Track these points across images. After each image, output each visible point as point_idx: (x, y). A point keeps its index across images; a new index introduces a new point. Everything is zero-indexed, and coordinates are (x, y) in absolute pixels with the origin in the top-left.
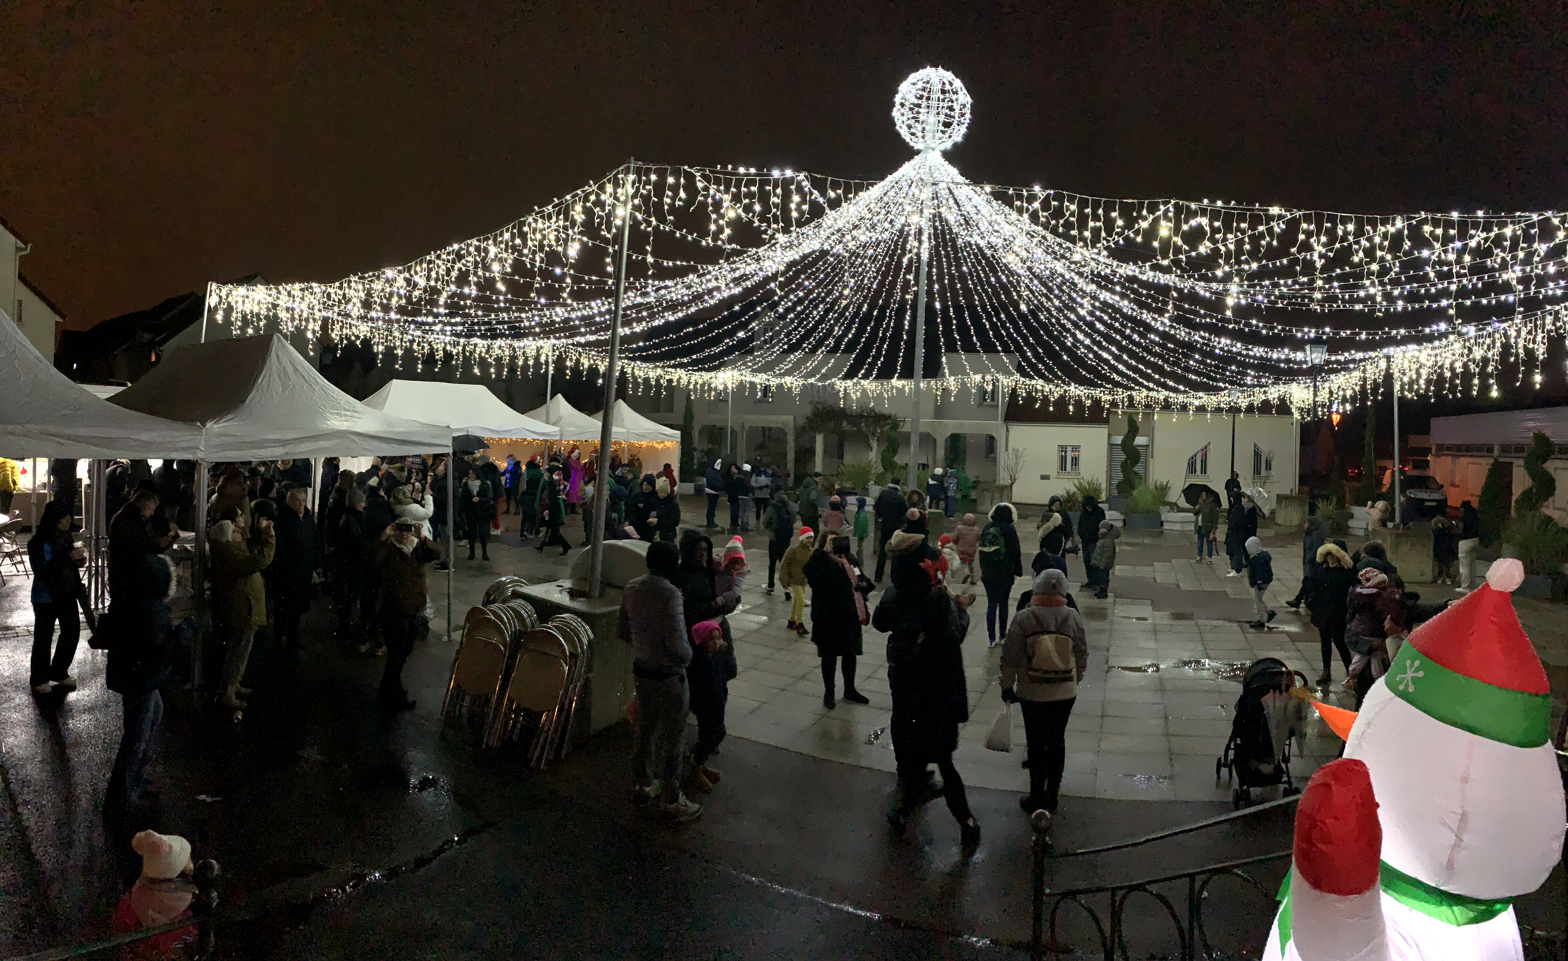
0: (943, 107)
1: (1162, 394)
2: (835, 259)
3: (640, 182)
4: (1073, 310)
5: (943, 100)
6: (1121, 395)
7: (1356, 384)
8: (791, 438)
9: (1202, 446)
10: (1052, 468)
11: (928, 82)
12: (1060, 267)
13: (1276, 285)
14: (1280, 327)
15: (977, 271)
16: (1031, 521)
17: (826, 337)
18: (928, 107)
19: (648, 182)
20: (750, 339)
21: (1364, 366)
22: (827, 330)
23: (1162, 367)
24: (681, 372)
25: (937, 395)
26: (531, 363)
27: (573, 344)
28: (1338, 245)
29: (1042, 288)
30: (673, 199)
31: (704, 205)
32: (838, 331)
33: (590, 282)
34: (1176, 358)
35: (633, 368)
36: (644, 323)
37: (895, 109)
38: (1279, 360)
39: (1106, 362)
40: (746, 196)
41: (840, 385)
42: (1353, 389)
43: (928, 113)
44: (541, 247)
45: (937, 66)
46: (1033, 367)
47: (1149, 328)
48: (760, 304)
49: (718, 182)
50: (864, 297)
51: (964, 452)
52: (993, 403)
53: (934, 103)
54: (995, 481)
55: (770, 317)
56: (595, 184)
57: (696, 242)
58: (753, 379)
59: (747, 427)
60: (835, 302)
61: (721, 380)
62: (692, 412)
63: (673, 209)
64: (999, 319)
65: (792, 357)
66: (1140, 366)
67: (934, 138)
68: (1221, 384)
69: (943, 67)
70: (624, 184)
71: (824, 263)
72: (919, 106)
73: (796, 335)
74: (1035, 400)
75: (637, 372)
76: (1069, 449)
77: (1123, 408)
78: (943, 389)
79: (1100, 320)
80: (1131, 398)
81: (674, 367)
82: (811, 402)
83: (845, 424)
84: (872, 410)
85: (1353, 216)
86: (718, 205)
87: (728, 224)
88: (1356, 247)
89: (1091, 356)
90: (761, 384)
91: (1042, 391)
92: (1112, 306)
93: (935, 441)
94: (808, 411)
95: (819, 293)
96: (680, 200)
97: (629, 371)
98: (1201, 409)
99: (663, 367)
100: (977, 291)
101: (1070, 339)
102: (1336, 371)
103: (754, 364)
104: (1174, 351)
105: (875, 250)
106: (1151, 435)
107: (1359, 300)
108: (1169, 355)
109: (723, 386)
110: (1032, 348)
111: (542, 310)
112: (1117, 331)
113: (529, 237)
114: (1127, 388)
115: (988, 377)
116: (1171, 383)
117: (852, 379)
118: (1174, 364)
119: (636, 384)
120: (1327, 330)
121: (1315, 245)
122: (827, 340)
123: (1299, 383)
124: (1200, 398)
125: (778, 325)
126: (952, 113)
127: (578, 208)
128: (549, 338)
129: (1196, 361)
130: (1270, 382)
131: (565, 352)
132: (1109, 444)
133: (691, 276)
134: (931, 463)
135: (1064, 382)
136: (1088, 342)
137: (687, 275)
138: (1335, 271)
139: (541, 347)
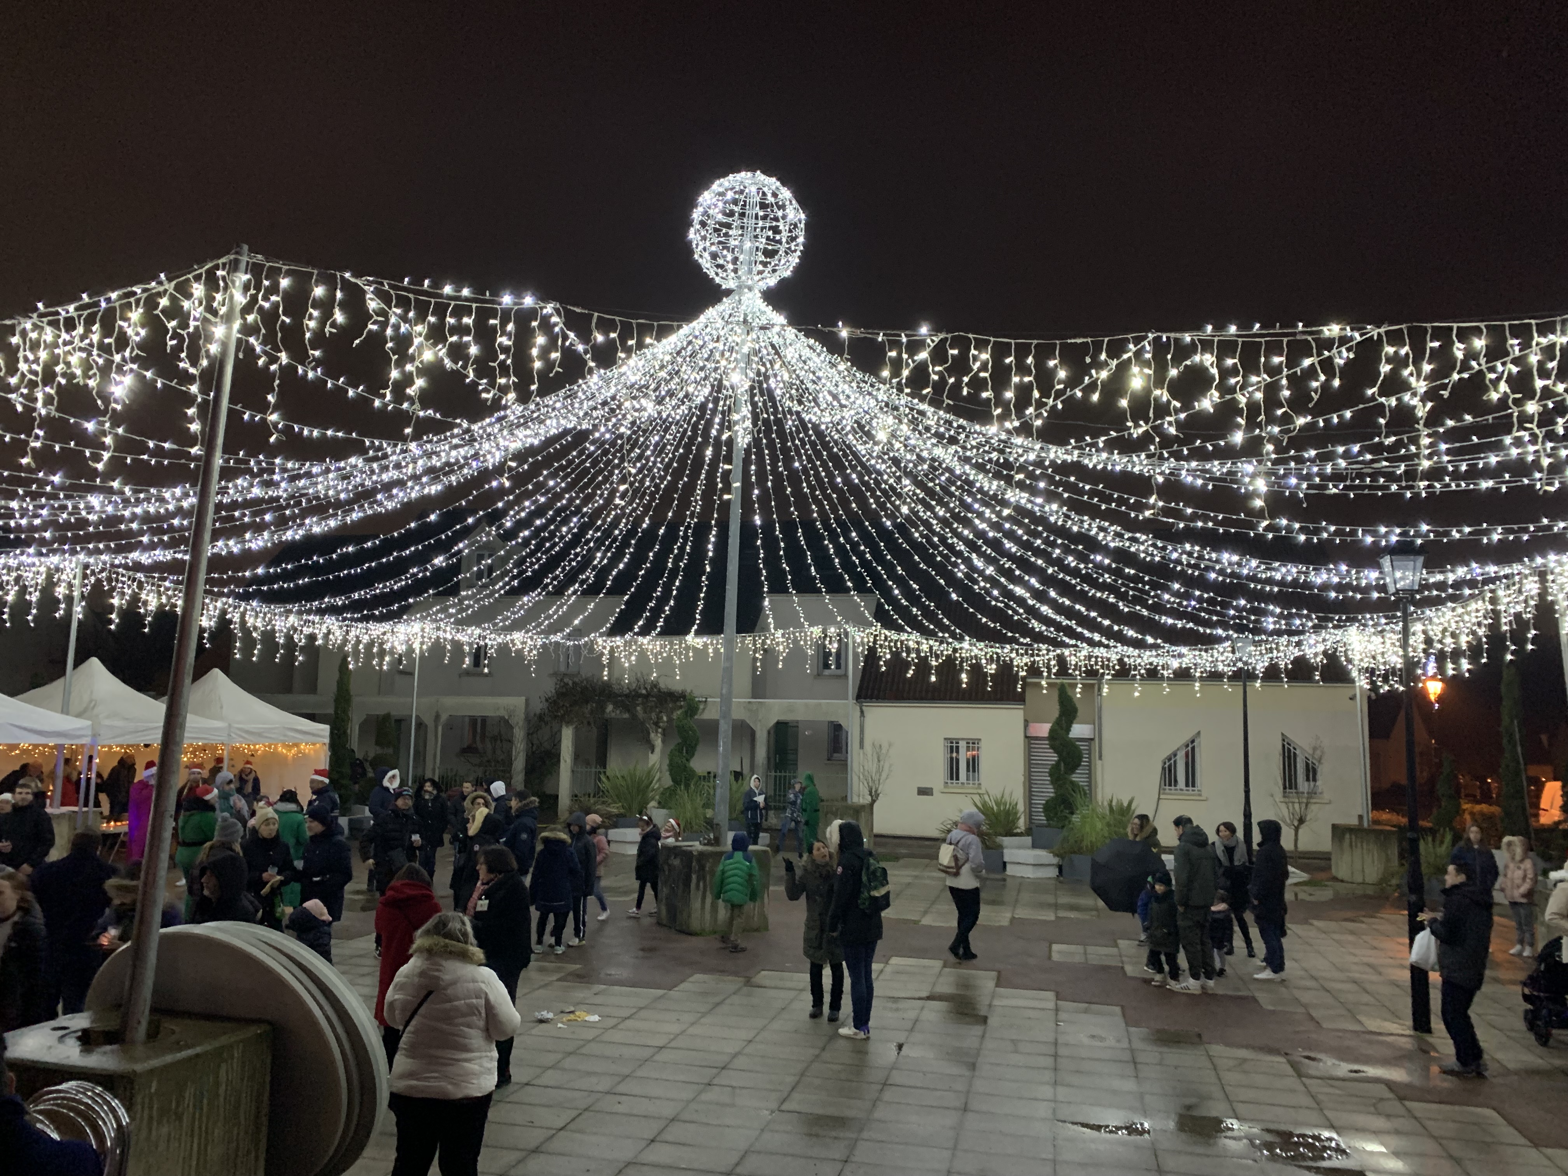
0: (762, 229)
1: (1114, 653)
2: (598, 448)
3: (258, 288)
4: (967, 523)
5: (764, 218)
6: (1046, 655)
7: (1479, 624)
8: (519, 733)
9: (1186, 737)
10: (937, 776)
11: (741, 192)
12: (946, 455)
13: (1327, 457)
14: (1332, 528)
15: (814, 468)
16: (906, 867)
17: (582, 567)
18: (742, 228)
19: (274, 289)
20: (454, 570)
21: (1492, 591)
22: (583, 557)
23: (1114, 606)
24: (331, 622)
25: (755, 659)
26: (34, 597)
27: (126, 567)
28: (1456, 376)
29: (918, 491)
30: (322, 322)
31: (378, 338)
32: (602, 559)
33: (159, 452)
34: (1141, 591)
35: (243, 615)
36: (266, 534)
37: (692, 230)
38: (1325, 587)
39: (1021, 601)
40: (454, 330)
41: (603, 644)
42: (1474, 633)
43: (742, 235)
44: (49, 376)
45: (754, 171)
46: (904, 613)
47: (1093, 545)
48: (473, 512)
49: (404, 303)
50: (644, 506)
51: (796, 751)
52: (839, 672)
53: (750, 222)
54: (845, 798)
55: (488, 534)
56: (170, 280)
57: (363, 402)
58: (459, 637)
59: (444, 717)
60: (597, 513)
61: (402, 637)
62: (347, 691)
63: (319, 339)
64: (848, 540)
65: (525, 599)
66: (1077, 607)
67: (750, 271)
68: (1220, 632)
69: (763, 172)
70: (226, 288)
71: (581, 453)
72: (728, 226)
73: (532, 564)
74: (907, 665)
75: (250, 621)
76: (962, 745)
77: (1049, 677)
78: (765, 650)
79: (1011, 535)
80: (1061, 660)
81: (321, 612)
82: (555, 674)
83: (610, 708)
84: (655, 685)
85: (1482, 325)
86: (403, 342)
87: (421, 372)
88: (1493, 376)
89: (995, 593)
90: (470, 645)
91: (918, 651)
92: (1030, 514)
93: (753, 733)
94: (549, 687)
95: (571, 500)
96: (334, 325)
97: (236, 618)
98: (1183, 674)
99: (300, 613)
100: (815, 498)
101: (962, 567)
102: (1437, 602)
103: (460, 611)
104: (1136, 579)
105: (663, 437)
106: (1097, 721)
107: (1488, 473)
108: (1127, 586)
109: (404, 647)
110: (901, 582)
111: (55, 497)
112: (1038, 552)
113: (21, 354)
114: (1056, 643)
115: (832, 630)
116: (1131, 633)
117: (622, 634)
118: (1136, 600)
119: (249, 643)
120: (1424, 528)
121: (1413, 380)
122: (583, 572)
123: (1365, 625)
124: (1181, 656)
125: (503, 548)
126: (778, 237)
127: (135, 315)
128: (73, 552)
129: (1177, 594)
130: (1310, 624)
131: (109, 580)
132: (1026, 737)
133: (353, 460)
134: (746, 771)
135: (953, 635)
136: (990, 571)
137: (345, 457)
138: (1442, 425)
139: (57, 569)
